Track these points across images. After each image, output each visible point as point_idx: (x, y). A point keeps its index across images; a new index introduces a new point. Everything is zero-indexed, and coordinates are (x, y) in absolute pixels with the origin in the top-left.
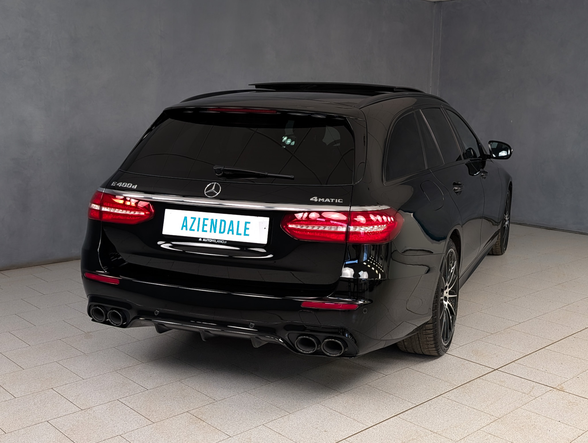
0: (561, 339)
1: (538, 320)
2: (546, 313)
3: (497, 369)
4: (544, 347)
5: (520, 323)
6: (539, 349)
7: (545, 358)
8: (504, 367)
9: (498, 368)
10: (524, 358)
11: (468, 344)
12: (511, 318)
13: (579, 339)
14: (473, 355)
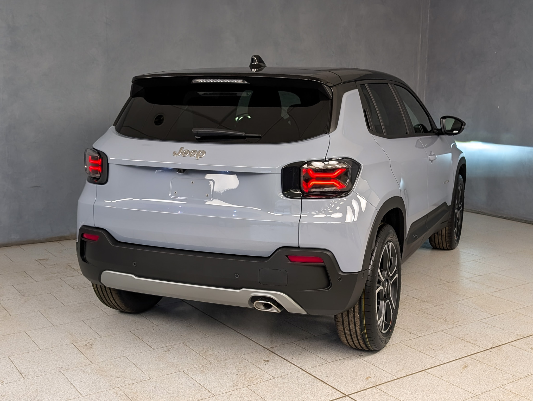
0: (455, 359)
1: (443, 334)
2: (459, 326)
3: (348, 396)
4: (426, 368)
5: (420, 337)
6: (418, 371)
7: (416, 384)
8: (359, 392)
9: (351, 393)
10: (391, 383)
11: (338, 361)
12: (413, 330)
13: (476, 361)
14: (334, 375)
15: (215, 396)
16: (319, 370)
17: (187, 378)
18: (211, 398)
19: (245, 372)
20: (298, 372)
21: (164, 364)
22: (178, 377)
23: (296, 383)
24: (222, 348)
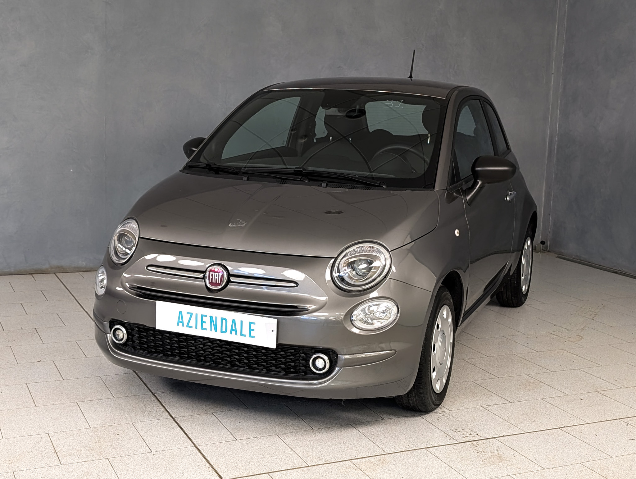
4: (356, 458)
10: (292, 471)
13: (432, 455)
15: (61, 464)
16: (216, 448)
17: (45, 442)
18: (54, 467)
19: (121, 442)
20: (186, 449)
21: (32, 424)
22: (37, 440)
23: (173, 459)
24: (118, 412)
